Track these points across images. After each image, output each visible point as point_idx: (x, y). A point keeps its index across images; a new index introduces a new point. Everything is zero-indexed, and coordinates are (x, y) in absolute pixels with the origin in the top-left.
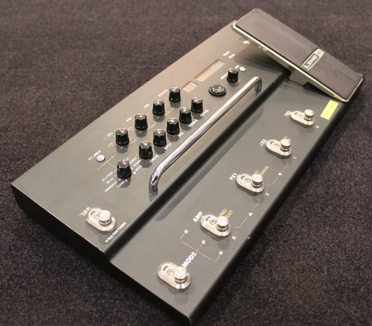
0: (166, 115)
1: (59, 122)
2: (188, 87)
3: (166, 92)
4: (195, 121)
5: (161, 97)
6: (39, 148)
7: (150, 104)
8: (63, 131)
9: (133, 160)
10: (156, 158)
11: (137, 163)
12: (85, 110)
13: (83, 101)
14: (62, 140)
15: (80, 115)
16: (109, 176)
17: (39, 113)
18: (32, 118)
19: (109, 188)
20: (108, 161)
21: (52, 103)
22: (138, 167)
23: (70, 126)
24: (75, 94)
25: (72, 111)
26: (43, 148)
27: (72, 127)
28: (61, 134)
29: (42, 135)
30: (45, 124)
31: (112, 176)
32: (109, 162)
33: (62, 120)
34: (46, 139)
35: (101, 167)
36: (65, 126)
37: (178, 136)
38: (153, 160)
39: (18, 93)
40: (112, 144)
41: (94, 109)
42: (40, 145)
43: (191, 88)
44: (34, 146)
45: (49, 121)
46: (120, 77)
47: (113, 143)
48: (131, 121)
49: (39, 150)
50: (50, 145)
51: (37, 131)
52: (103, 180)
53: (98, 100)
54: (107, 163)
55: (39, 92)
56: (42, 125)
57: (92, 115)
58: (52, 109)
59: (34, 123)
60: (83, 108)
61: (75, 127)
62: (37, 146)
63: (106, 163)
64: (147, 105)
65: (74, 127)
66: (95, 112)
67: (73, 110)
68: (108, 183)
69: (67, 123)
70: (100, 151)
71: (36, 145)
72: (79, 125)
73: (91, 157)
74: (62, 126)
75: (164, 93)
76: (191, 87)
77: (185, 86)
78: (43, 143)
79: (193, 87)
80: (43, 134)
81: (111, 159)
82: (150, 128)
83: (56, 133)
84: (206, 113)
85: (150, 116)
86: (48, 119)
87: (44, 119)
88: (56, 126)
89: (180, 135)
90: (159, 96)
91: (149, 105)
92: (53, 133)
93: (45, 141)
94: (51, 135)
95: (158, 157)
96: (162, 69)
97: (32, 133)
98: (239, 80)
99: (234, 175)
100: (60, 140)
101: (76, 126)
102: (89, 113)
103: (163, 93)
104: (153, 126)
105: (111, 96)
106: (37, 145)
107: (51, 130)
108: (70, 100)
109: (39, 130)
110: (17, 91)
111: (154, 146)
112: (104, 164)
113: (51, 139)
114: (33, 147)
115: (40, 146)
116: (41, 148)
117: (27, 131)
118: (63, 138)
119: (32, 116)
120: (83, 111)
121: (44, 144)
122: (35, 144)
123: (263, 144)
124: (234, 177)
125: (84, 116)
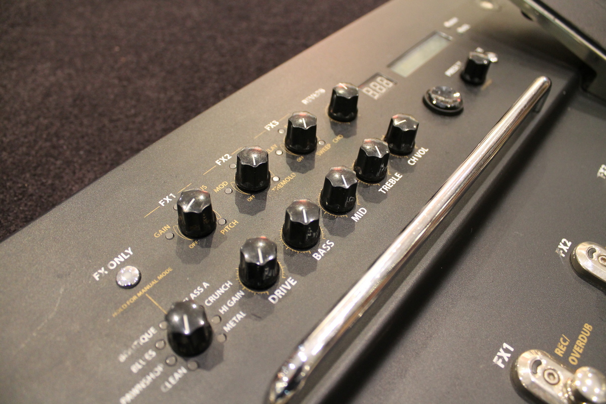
0: (319, 153)
1: (78, 143)
2: (374, 88)
3: (322, 95)
4: (397, 178)
5: (309, 105)
6: (19, 203)
7: (281, 120)
8: (81, 165)
9: (222, 290)
10: (289, 288)
11: (233, 303)
12: (140, 119)
13: (138, 100)
14: (74, 188)
15: (127, 129)
16: (142, 341)
17: (41, 119)
18: (24, 129)
19: (136, 391)
20: (148, 287)
21: (75, 101)
22: (234, 319)
23: (100, 154)
24: (125, 83)
25: (111, 121)
26: (26, 205)
27: (104, 157)
28: (74, 173)
29: (33, 172)
30: (48, 144)
31: (151, 345)
32: (150, 292)
33: (86, 138)
34: (39, 183)
35: (124, 306)
36: (89, 152)
37: (352, 218)
38: (279, 293)
39: (14, 73)
40: (166, 233)
41: (158, 118)
42: (20, 197)
43: (381, 89)
44: (8, 196)
45: (59, 138)
46: (223, 56)
47: (170, 229)
48: (228, 163)
49: (16, 208)
50: (45, 197)
51: (25, 161)
52: (123, 358)
53: (170, 100)
54: (143, 297)
55: (55, 75)
56: (41, 148)
57: (150, 132)
58: (71, 113)
59: (26, 140)
60: (135, 115)
61: (109, 158)
62: (15, 199)
63: (140, 294)
64: (272, 125)
65: (107, 157)
66: (159, 126)
67: (114, 118)
68: (135, 368)
69: (94, 147)
70: (129, 251)
71: (13, 194)
72: (118, 154)
73: (102, 271)
74: (82, 152)
75: (315, 95)
76: (379, 86)
77: (366, 83)
78: (30, 190)
79: (385, 87)
80: (35, 168)
81: (156, 282)
82: (276, 189)
83: (64, 169)
84: (420, 156)
85: (279, 153)
86: (57, 135)
87: (48, 134)
88: (68, 153)
89: (356, 217)
90: (305, 102)
91: (277, 123)
92: (59, 168)
93: (35, 187)
94: (52, 174)
95: (293, 284)
96: (306, 46)
97: (13, 163)
98: (489, 81)
99: (503, 349)
100: (70, 187)
101: (113, 155)
102: (145, 127)
103: (313, 96)
104: (284, 183)
105: (199, 94)
106: (15, 196)
107: (57, 160)
108: (112, 97)
109: (31, 158)
110: (13, 69)
111: (285, 247)
112: (135, 298)
113: (50, 182)
114: (5, 201)
115: (21, 199)
116: (23, 205)
117: (6, 158)
118: (76, 183)
119: (26, 124)
120: (134, 122)
121: (32, 195)
122: (12, 191)
123: (564, 252)
124: (506, 356)
125: (135, 132)
